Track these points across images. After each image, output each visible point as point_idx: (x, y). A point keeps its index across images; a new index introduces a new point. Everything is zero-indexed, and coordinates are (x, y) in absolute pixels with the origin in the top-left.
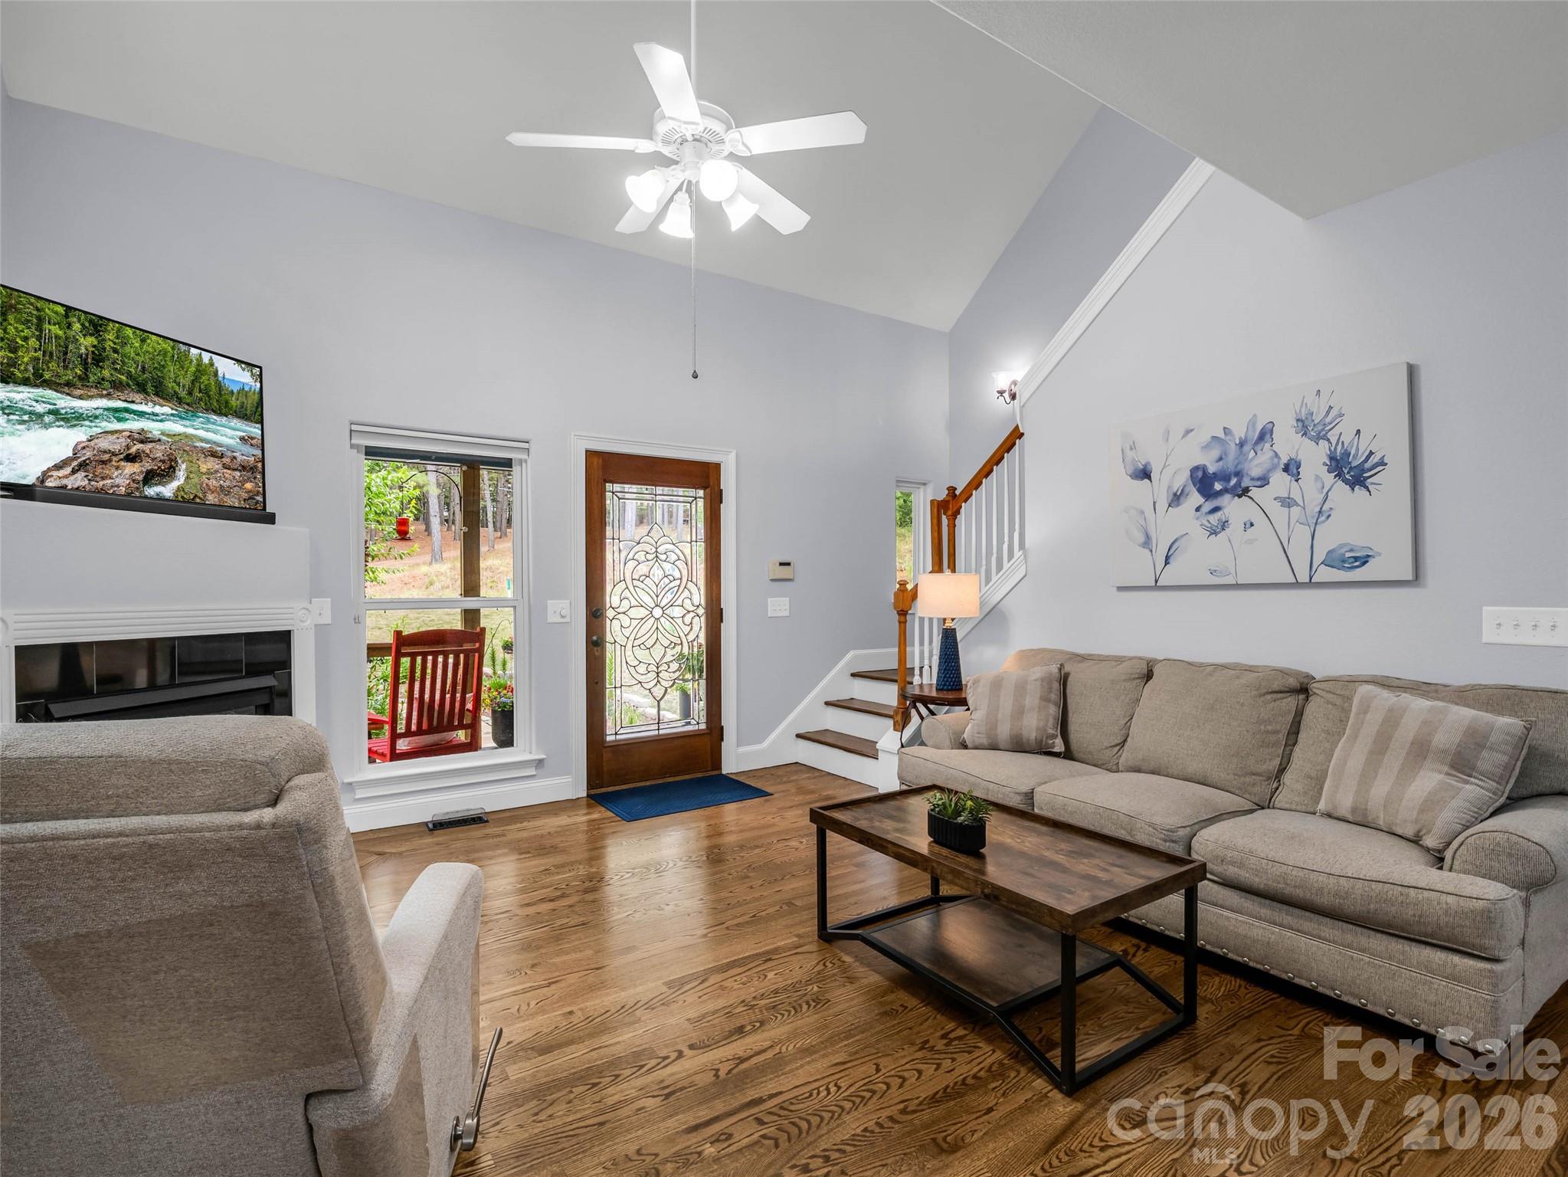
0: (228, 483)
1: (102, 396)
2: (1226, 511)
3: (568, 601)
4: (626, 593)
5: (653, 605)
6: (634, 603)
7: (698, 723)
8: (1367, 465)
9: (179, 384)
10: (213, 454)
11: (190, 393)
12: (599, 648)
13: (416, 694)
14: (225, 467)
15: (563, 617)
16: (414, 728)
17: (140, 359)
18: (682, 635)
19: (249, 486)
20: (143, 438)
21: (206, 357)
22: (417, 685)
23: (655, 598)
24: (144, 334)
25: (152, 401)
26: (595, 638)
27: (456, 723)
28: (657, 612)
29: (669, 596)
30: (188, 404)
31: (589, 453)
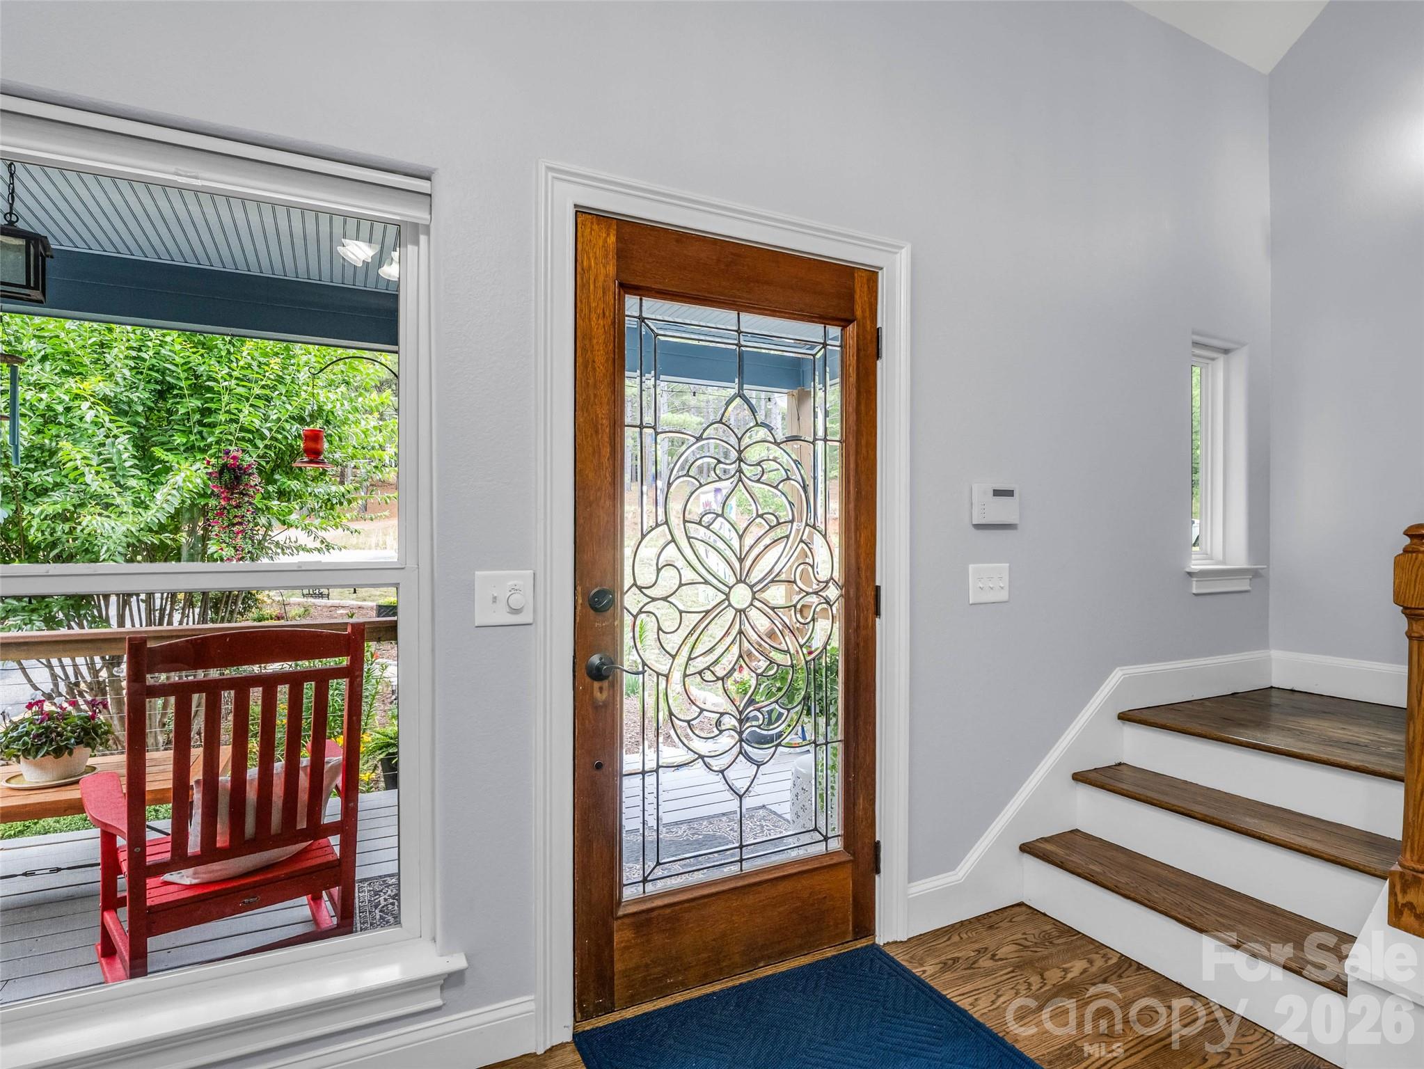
3: (532, 571)
4: (670, 553)
5: (732, 581)
6: (688, 575)
7: (826, 839)
12: (605, 684)
15: (515, 611)
16: (193, 849)
22: (197, 754)
23: (737, 565)
26: (595, 660)
28: (741, 596)
31: (583, 214)
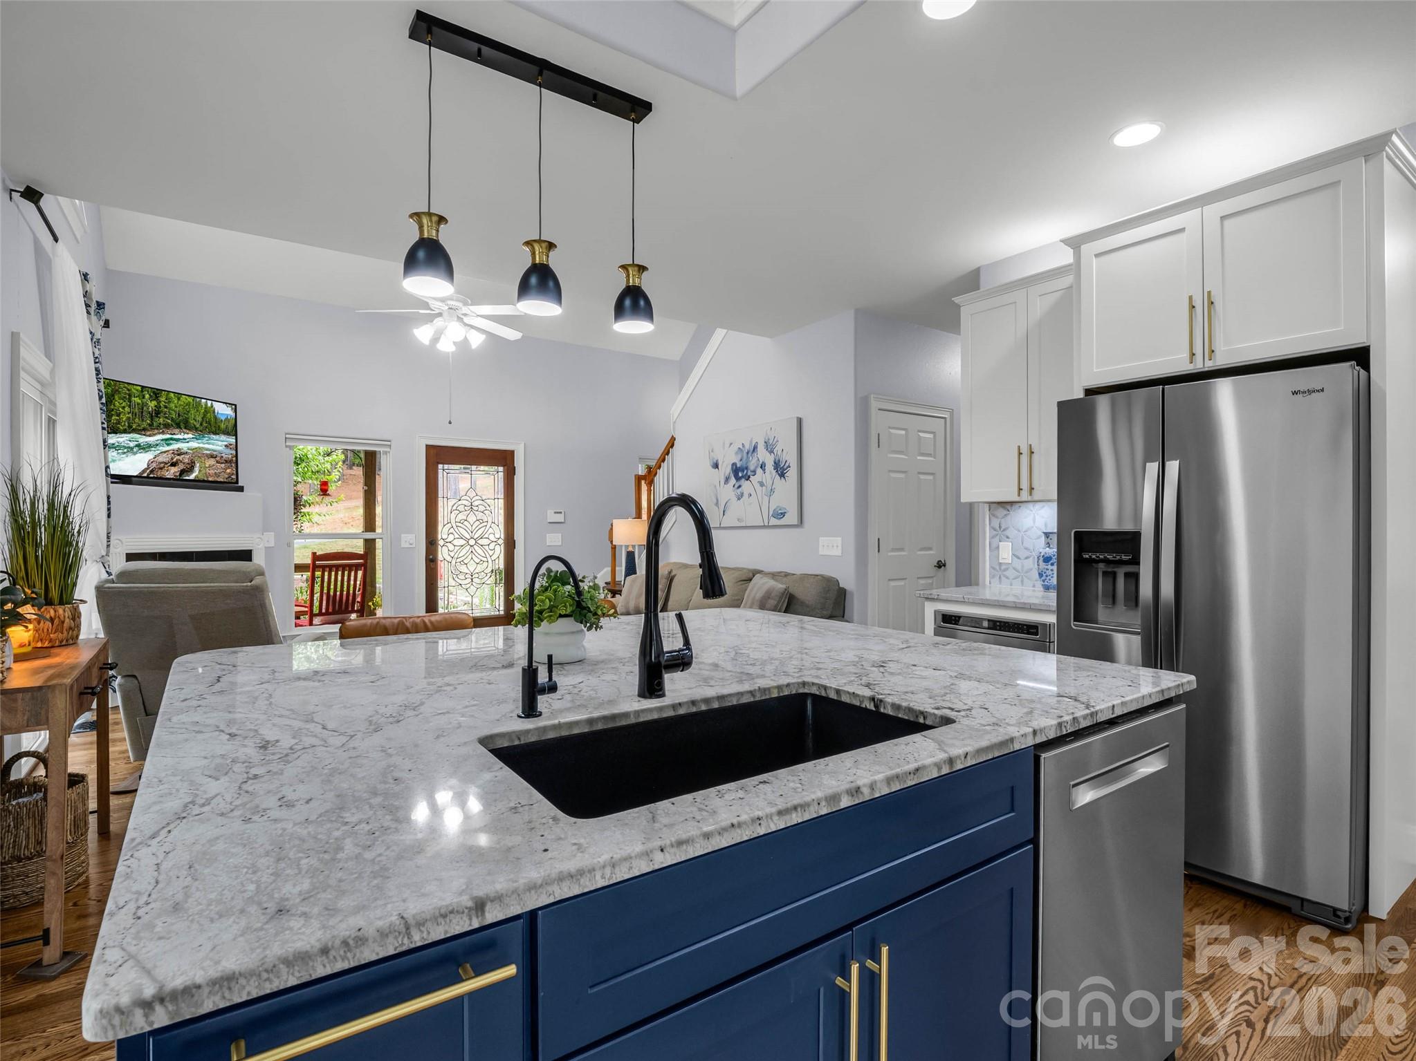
0: (219, 471)
1: (160, 433)
2: (743, 487)
3: (414, 535)
4: (452, 530)
5: (469, 538)
6: (457, 536)
7: (498, 610)
8: (785, 467)
9: (196, 421)
10: (212, 456)
11: (201, 425)
12: (434, 564)
13: (325, 591)
14: (218, 462)
15: (411, 544)
16: (324, 611)
17: (177, 409)
18: (488, 556)
19: (228, 471)
20: (179, 452)
21: (209, 403)
22: (326, 587)
23: (471, 534)
24: (179, 395)
25: (183, 432)
26: (431, 557)
27: (350, 609)
28: (472, 542)
29: (480, 532)
30: (200, 431)
31: (427, 446)
